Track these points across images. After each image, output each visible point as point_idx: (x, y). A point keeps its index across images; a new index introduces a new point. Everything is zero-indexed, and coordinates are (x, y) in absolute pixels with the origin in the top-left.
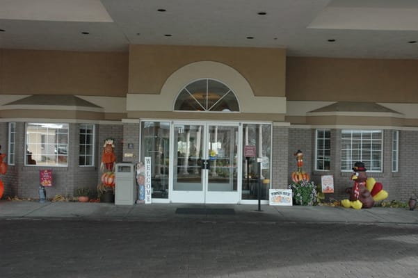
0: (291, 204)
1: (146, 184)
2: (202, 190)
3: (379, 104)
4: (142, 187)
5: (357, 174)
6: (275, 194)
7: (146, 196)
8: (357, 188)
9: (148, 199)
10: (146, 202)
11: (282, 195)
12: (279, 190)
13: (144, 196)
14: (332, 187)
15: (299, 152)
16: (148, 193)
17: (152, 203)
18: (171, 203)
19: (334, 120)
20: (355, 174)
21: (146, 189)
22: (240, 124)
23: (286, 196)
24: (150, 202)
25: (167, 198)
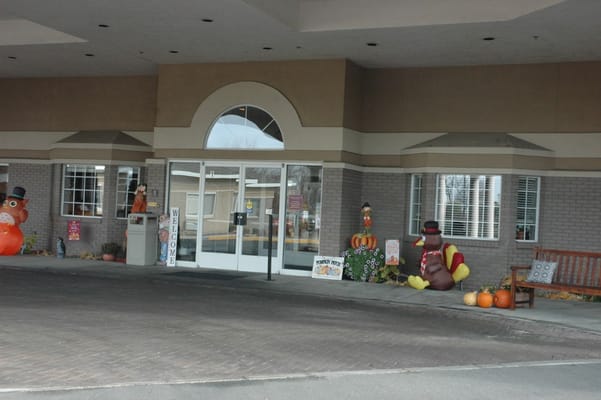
0: (340, 277)
1: (170, 242)
2: (234, 253)
3: (513, 135)
4: (165, 245)
5: (424, 238)
6: (322, 262)
7: (169, 256)
8: (424, 259)
9: (171, 262)
10: (169, 265)
11: (330, 265)
12: (327, 258)
13: (166, 257)
14: (397, 256)
15: (367, 205)
16: (172, 253)
17: (176, 267)
18: (198, 268)
19: (424, 160)
20: (421, 238)
21: (170, 248)
22: (283, 165)
23: (335, 267)
24: (174, 265)
25: (194, 260)
